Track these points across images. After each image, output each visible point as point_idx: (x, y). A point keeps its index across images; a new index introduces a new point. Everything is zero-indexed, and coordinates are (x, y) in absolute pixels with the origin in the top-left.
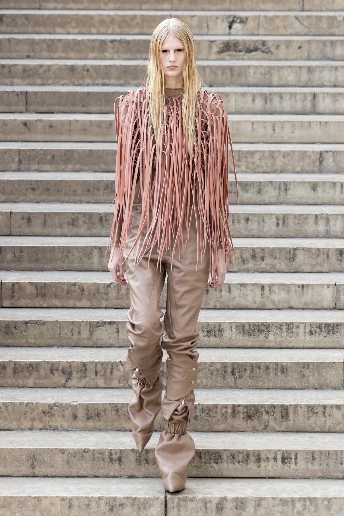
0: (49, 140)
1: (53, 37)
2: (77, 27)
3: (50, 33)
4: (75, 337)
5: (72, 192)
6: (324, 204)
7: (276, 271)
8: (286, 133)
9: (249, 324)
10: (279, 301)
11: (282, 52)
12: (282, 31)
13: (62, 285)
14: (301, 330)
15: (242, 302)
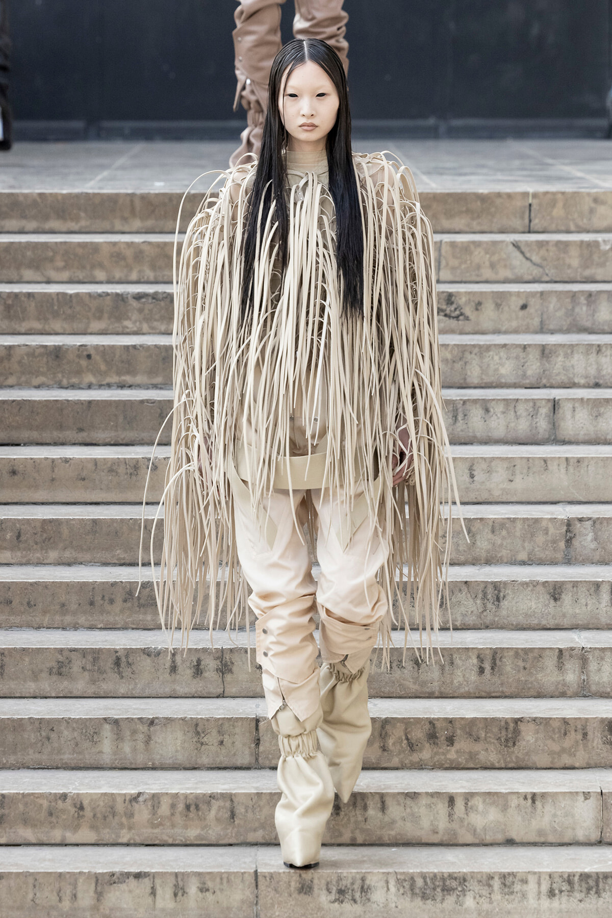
0: (10, 501)
1: (16, 288)
2: (65, 268)
3: (10, 282)
4: (66, 904)
5: (57, 607)
6: (576, 629)
7: (478, 766)
8: (497, 482)
9: (424, 876)
10: (484, 829)
11: (489, 314)
12: (487, 273)
13: (37, 798)
14: (532, 886)
15: (410, 830)
